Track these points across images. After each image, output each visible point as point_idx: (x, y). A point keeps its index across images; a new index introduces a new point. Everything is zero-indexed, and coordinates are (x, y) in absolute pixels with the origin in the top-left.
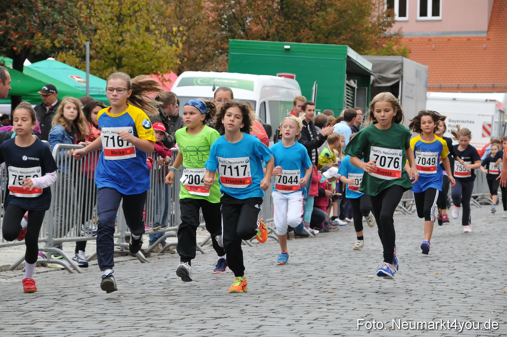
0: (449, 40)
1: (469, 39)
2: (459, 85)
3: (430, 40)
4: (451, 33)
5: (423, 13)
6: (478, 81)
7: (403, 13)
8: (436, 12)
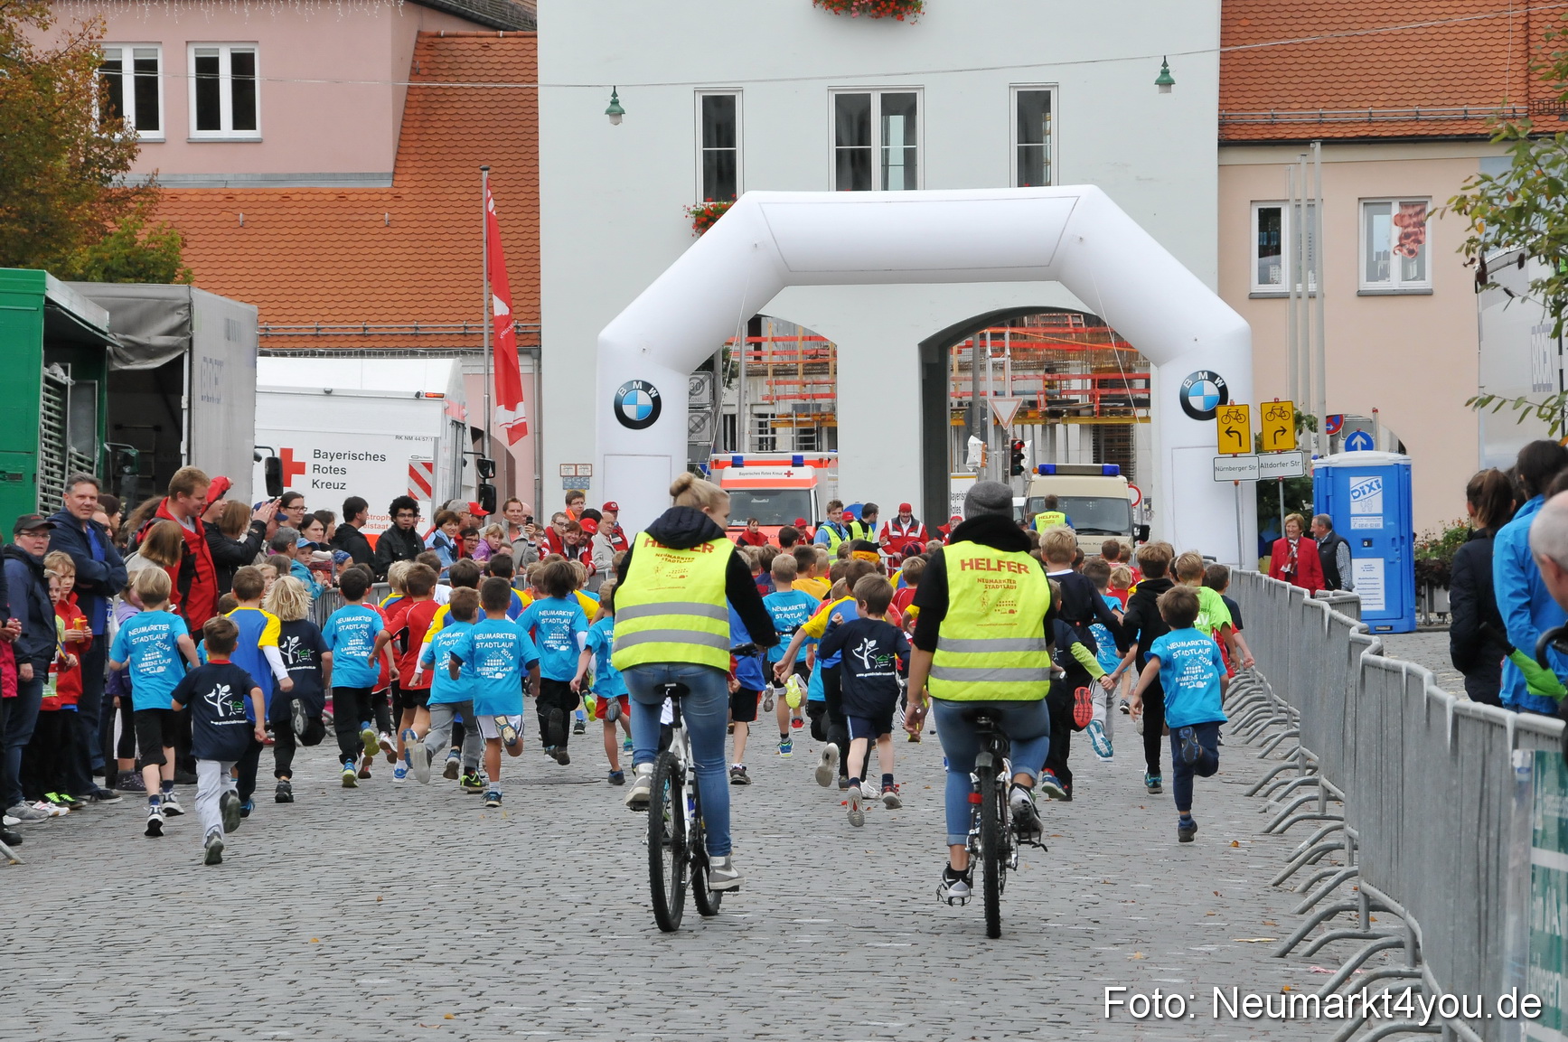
0: (286, 197)
1: (342, 197)
2: (318, 329)
3: (230, 197)
4: (291, 177)
5: (208, 118)
6: (372, 318)
7: (148, 118)
8: (244, 118)
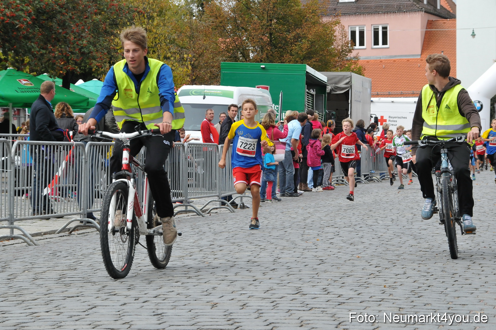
0: (395, 61)
1: (408, 60)
2: (402, 92)
3: (381, 61)
4: (395, 56)
5: (376, 43)
6: (415, 89)
7: (362, 43)
8: (385, 42)
